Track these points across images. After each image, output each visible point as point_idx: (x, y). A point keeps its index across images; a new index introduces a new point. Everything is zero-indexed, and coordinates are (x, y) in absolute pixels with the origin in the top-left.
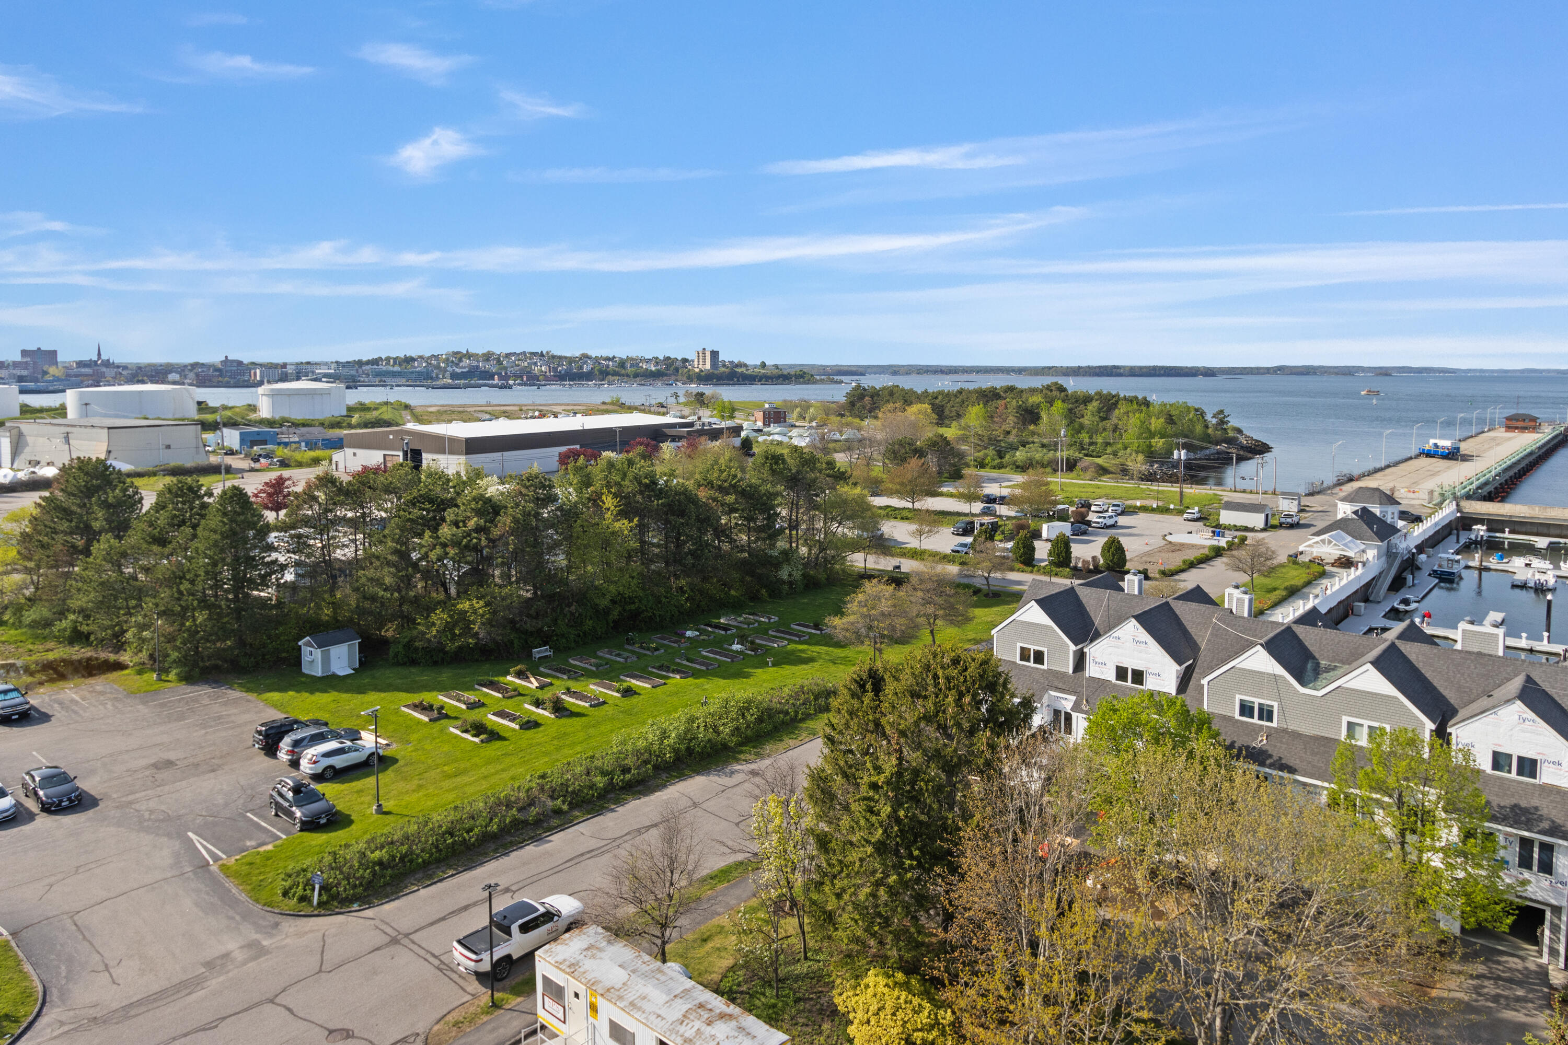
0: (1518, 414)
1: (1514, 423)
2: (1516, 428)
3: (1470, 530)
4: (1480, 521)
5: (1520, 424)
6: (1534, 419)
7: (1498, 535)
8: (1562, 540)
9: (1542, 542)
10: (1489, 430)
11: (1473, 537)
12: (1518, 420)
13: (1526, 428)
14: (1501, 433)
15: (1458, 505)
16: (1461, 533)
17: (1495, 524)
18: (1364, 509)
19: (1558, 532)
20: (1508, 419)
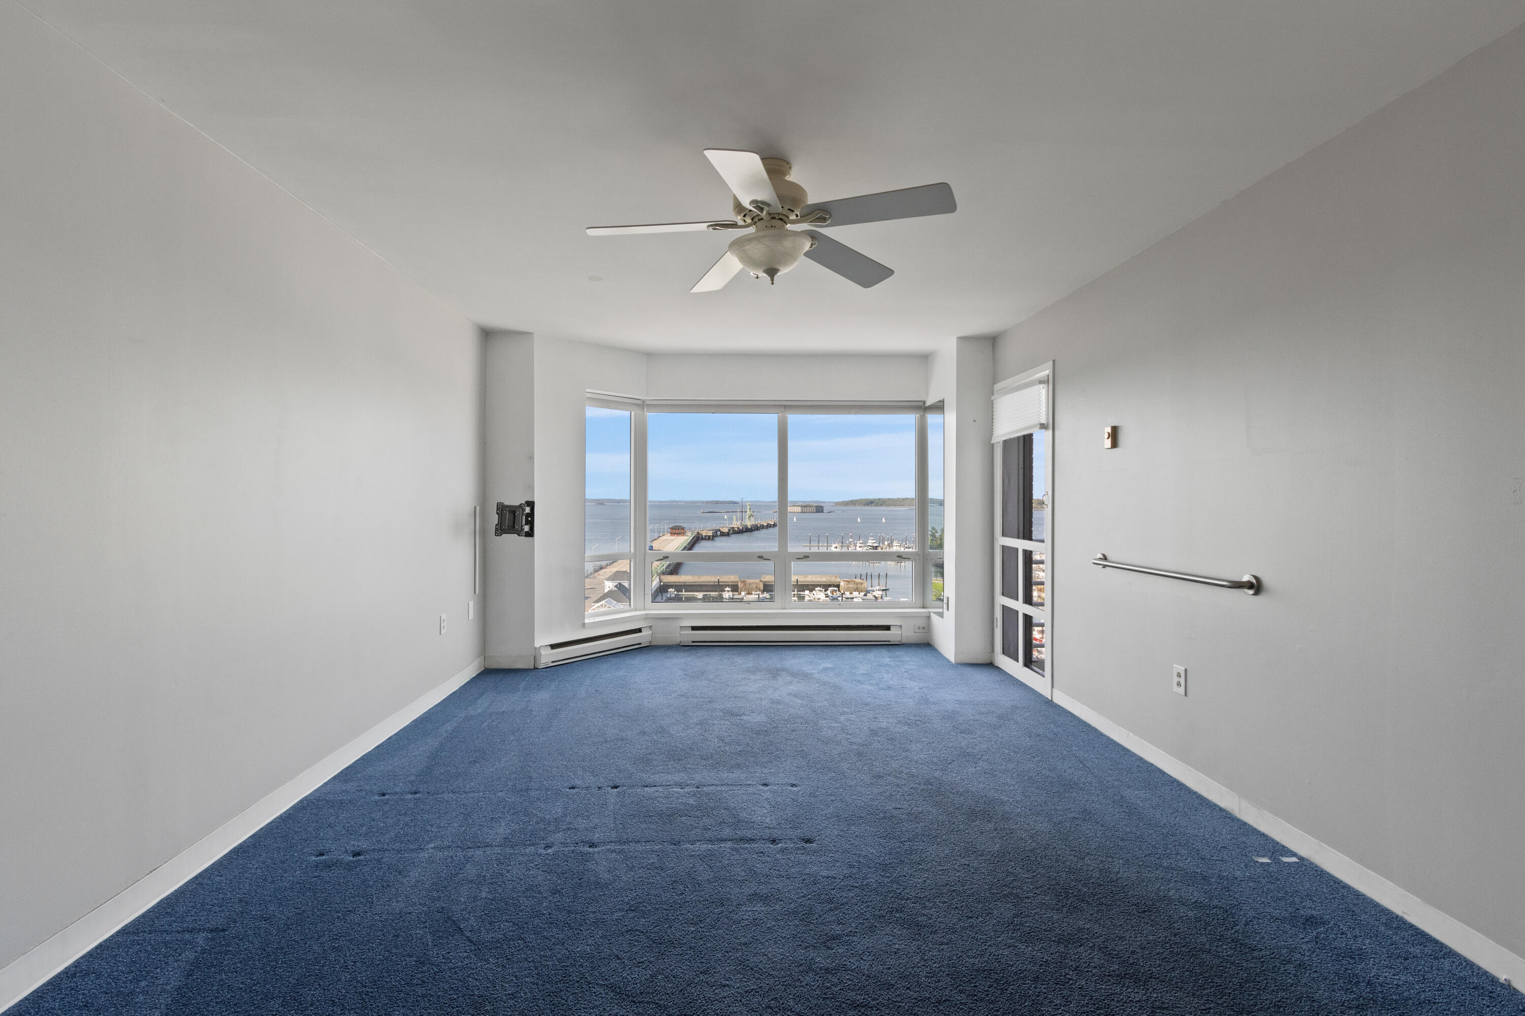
0: (675, 526)
1: (674, 531)
2: (675, 534)
3: (667, 592)
4: (671, 586)
5: (677, 531)
6: (683, 528)
7: (680, 593)
8: (708, 593)
9: (700, 595)
10: (663, 536)
11: (669, 596)
12: (676, 529)
13: (679, 534)
14: (668, 537)
15: (660, 578)
16: (664, 594)
17: (679, 587)
18: (620, 584)
19: (706, 589)
20: (671, 529)
